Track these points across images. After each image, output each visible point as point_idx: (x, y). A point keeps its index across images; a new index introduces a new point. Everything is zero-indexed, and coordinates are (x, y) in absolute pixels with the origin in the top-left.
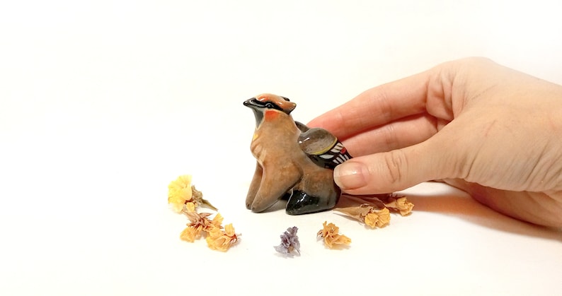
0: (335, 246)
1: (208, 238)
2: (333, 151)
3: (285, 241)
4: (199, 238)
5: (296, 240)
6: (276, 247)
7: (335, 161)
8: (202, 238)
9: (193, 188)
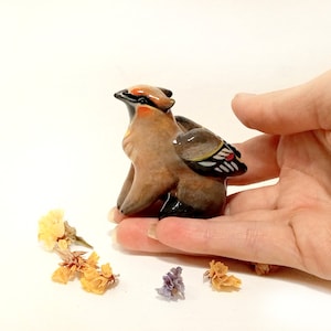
0: (224, 288)
1: (83, 279)
2: (216, 157)
3: (168, 283)
4: (72, 280)
5: (180, 282)
6: (158, 290)
7: (217, 169)
8: (76, 279)
9: (66, 224)
